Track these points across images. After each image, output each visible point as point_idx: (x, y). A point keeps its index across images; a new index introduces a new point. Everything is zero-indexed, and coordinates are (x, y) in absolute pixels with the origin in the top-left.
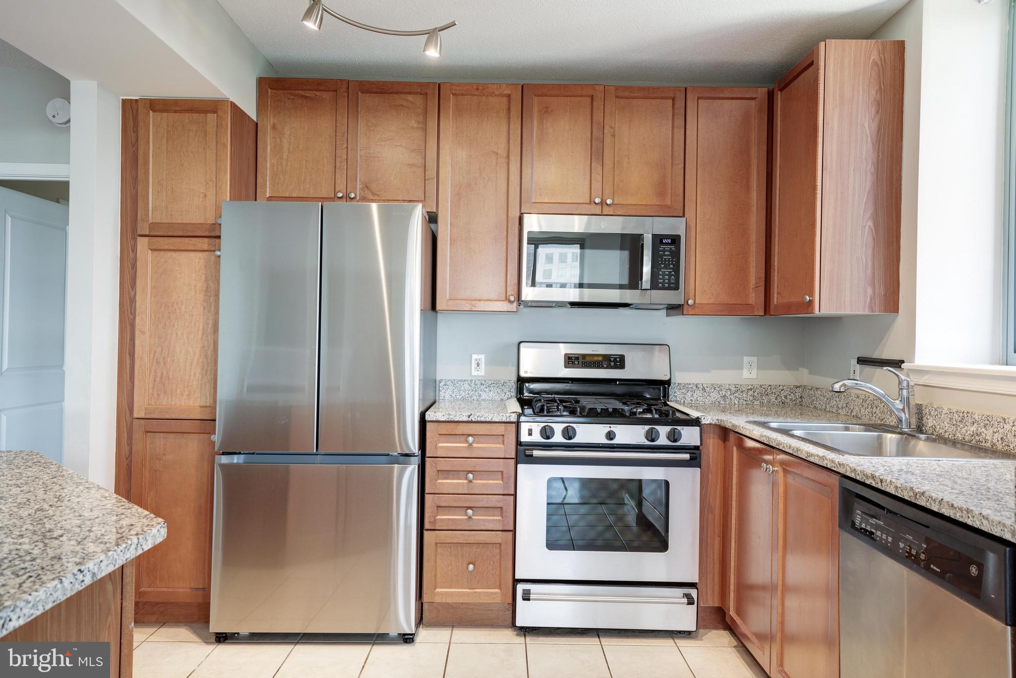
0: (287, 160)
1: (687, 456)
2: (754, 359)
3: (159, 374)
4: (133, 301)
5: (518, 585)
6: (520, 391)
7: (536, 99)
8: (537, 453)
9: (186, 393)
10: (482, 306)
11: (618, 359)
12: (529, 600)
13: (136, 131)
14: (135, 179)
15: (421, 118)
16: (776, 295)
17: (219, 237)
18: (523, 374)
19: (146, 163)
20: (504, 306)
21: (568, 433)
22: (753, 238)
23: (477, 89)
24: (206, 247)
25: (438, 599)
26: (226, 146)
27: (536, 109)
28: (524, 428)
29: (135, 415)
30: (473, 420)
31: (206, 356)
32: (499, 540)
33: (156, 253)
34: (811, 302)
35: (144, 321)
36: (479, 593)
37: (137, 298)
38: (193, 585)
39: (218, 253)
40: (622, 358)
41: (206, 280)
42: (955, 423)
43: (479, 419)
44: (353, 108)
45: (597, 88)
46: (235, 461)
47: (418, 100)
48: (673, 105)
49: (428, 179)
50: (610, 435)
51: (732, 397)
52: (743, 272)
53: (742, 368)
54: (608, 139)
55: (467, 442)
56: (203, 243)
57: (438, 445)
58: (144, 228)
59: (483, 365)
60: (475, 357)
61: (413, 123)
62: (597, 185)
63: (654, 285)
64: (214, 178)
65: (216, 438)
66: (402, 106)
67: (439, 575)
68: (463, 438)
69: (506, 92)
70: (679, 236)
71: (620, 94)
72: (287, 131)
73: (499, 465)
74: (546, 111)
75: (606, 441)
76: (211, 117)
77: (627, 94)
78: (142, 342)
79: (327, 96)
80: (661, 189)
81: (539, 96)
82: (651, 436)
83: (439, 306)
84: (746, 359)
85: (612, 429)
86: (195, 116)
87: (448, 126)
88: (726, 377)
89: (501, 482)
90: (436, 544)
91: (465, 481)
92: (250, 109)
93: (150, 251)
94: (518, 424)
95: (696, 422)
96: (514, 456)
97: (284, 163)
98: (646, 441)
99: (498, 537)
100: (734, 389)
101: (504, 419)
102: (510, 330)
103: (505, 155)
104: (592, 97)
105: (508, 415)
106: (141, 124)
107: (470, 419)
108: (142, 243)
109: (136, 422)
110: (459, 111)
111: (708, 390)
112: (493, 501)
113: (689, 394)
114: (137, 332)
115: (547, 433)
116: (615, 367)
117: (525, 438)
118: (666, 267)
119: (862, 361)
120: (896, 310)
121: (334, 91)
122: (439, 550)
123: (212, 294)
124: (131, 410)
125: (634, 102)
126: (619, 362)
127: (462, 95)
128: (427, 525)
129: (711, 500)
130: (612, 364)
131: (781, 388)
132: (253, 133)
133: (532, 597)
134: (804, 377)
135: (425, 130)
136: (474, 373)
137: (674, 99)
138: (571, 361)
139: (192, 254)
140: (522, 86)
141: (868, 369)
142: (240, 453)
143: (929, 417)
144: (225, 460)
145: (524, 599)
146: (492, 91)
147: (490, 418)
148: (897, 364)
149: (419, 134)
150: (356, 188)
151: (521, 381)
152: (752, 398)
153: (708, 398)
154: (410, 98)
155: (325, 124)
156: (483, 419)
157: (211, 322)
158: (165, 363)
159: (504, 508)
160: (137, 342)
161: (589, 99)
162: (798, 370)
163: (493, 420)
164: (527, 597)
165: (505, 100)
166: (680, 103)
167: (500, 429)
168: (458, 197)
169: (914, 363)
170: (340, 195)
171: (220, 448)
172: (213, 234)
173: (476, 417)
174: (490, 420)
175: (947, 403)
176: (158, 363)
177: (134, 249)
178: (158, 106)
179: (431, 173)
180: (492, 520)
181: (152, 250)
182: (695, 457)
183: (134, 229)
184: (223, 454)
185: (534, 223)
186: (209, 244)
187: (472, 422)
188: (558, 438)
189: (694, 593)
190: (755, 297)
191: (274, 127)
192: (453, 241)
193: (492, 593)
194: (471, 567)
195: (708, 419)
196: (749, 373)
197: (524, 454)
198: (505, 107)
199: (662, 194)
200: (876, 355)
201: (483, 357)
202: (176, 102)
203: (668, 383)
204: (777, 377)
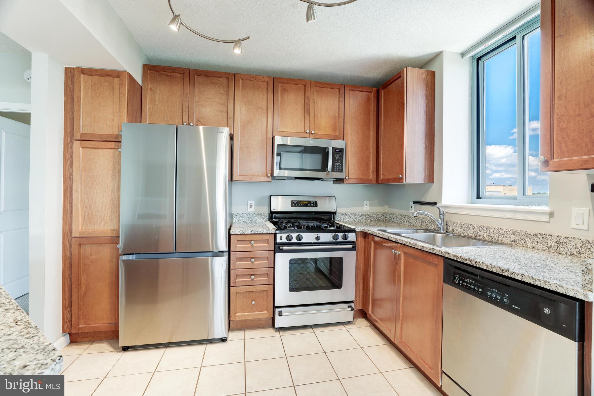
0: (158, 106)
1: (351, 246)
2: (368, 202)
3: (87, 213)
4: (71, 175)
5: (276, 309)
6: (271, 218)
7: (280, 84)
8: (285, 248)
9: (103, 223)
10: (255, 179)
11: (314, 203)
12: (282, 316)
13: (73, 84)
14: (72, 110)
15: (226, 89)
16: (381, 175)
17: (120, 142)
18: (272, 210)
19: (79, 101)
20: (265, 179)
21: (299, 238)
22: (371, 151)
23: (253, 78)
24: (113, 147)
25: (237, 319)
26: (125, 95)
27: (280, 89)
28: (279, 236)
29: (73, 236)
30: (254, 233)
31: (114, 204)
32: (266, 289)
33: (84, 150)
34: (402, 178)
35: (77, 186)
36: (257, 314)
37: (74, 173)
38: (109, 322)
39: (120, 150)
40: (316, 202)
41: (114, 164)
42: (464, 228)
43: (257, 233)
44: (192, 82)
45: (307, 81)
46: (131, 258)
47: (225, 81)
48: (339, 92)
49: (229, 118)
50: (318, 238)
51: (360, 218)
52: (368, 164)
53: (363, 206)
54: (312, 104)
55: (251, 243)
56: (112, 145)
57: (236, 246)
58: (77, 136)
59: (253, 207)
60: (249, 202)
61: (222, 91)
62: (307, 125)
63: (333, 170)
64: (118, 111)
65: (120, 246)
66: (217, 83)
67: (238, 307)
68: (249, 242)
69: (266, 80)
70: (343, 149)
71: (317, 85)
72: (158, 92)
73: (266, 254)
74: (284, 90)
75: (316, 241)
76: (117, 80)
77: (320, 85)
78: (77, 197)
79: (179, 75)
80: (334, 127)
81: (281, 83)
82: (336, 237)
83: (234, 179)
84: (365, 202)
85: (318, 235)
86: (108, 78)
87: (239, 93)
88: (357, 210)
89: (267, 262)
90: (236, 292)
91: (250, 262)
92: (138, 78)
93: (81, 148)
94: (275, 235)
95: (353, 231)
96: (273, 250)
97: (156, 107)
98: (333, 240)
99: (266, 288)
100: (360, 215)
101: (269, 232)
102: (266, 190)
103: (266, 109)
104: (305, 85)
105: (270, 230)
106: (76, 80)
107: (252, 233)
108: (76, 144)
109: (74, 239)
110: (244, 87)
111: (350, 215)
112: (264, 271)
113: (343, 217)
114: (74, 192)
115: (289, 238)
116: (313, 206)
117: (279, 241)
118: (338, 162)
119: (415, 203)
120: (433, 182)
121: (182, 73)
122: (238, 295)
123: (117, 172)
124: (71, 233)
125: (323, 89)
126: (315, 204)
127: (246, 80)
128: (232, 284)
129: (359, 264)
130: (312, 205)
131: (378, 214)
132: (139, 91)
133: (283, 314)
134: (386, 209)
135: (228, 95)
136: (249, 210)
137: (339, 90)
138: (294, 204)
139: (105, 150)
140: (274, 78)
141: (419, 206)
142: (134, 254)
143: (450, 226)
144: (125, 258)
145: (279, 316)
146: (260, 79)
147: (262, 232)
148: (434, 204)
149: (224, 97)
150: (193, 121)
151: (272, 213)
152: (367, 218)
153: (350, 218)
154: (221, 79)
155: (177, 89)
156: (258, 233)
157: (116, 186)
158: (90, 208)
159: (269, 274)
160: (74, 197)
161: (303, 87)
162: (384, 206)
163: (263, 233)
165: (266, 84)
166: (342, 91)
167: (267, 237)
168: (243, 127)
169: (442, 203)
170: (185, 124)
171: (122, 252)
172: (117, 140)
173: (255, 232)
174: (262, 233)
175: (459, 220)
176: (86, 208)
177: (72, 147)
178: (85, 71)
179: (231, 115)
180: (264, 280)
181: (82, 148)
182: (354, 246)
183: (72, 136)
184: (124, 255)
185: (278, 140)
186: (115, 145)
187: (253, 234)
188: (294, 240)
189: (352, 305)
190: (372, 176)
191: (151, 89)
192: (241, 148)
193: (264, 313)
194: (253, 302)
195: (359, 229)
196: (366, 208)
197: (278, 248)
198: (266, 87)
199: (335, 130)
200: (422, 200)
201: (253, 203)
202: (97, 70)
203: (335, 213)
204: (378, 209)
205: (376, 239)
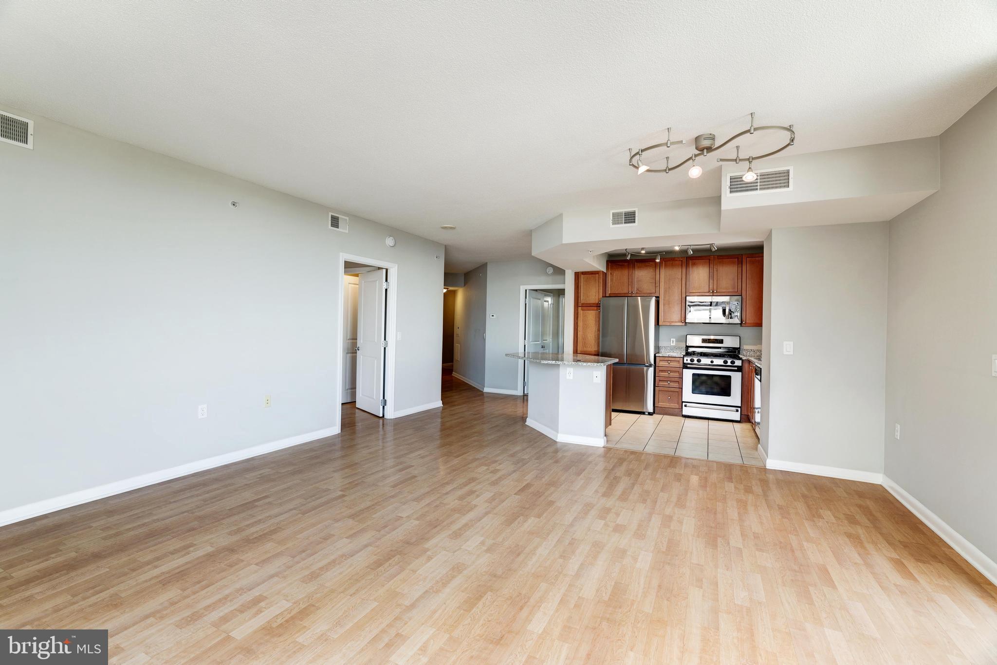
0: (615, 283)
1: (737, 369)
4: (577, 323)
5: (683, 403)
6: (687, 350)
8: (688, 366)
10: (673, 324)
13: (578, 280)
14: (578, 292)
15: (654, 269)
17: (600, 306)
18: (687, 345)
19: (580, 287)
20: (680, 324)
21: (699, 361)
23: (672, 260)
25: (659, 406)
26: (599, 282)
27: (691, 264)
28: (685, 359)
33: (583, 311)
35: (580, 329)
36: (672, 406)
39: (599, 311)
40: (722, 340)
41: (596, 318)
43: (672, 356)
44: (634, 267)
47: (653, 264)
48: (738, 260)
49: (656, 286)
50: (712, 362)
54: (715, 272)
56: (595, 308)
57: (660, 363)
58: (580, 304)
59: (674, 342)
60: (672, 339)
61: (652, 270)
62: (711, 287)
64: (598, 291)
66: (649, 266)
67: (660, 399)
68: (667, 361)
69: (681, 260)
72: (614, 274)
73: (678, 369)
74: (694, 264)
75: (710, 363)
76: (597, 276)
77: (720, 256)
78: (580, 334)
79: (626, 264)
81: (691, 260)
82: (725, 362)
83: (660, 324)
85: (713, 360)
86: (593, 275)
87: (663, 272)
89: (678, 374)
90: (659, 390)
91: (667, 374)
92: (605, 271)
93: (581, 311)
94: (683, 358)
95: (740, 359)
96: (682, 367)
98: (724, 364)
99: (677, 390)
101: (680, 357)
102: (683, 331)
103: (681, 278)
104: (709, 257)
106: (579, 278)
110: (666, 266)
112: (676, 379)
113: (748, 353)
114: (578, 331)
115: (692, 360)
117: (685, 362)
121: (628, 262)
122: (660, 392)
123: (597, 322)
125: (724, 260)
126: (721, 341)
127: (667, 262)
128: (656, 385)
129: (744, 382)
130: (719, 342)
132: (605, 277)
133: (687, 407)
135: (655, 272)
136: (672, 344)
137: (738, 258)
138: (704, 341)
139: (592, 311)
140: (686, 258)
146: (676, 260)
149: (653, 273)
150: (635, 290)
151: (687, 347)
154: (651, 263)
155: (625, 272)
158: (585, 340)
159: (679, 381)
161: (708, 260)
163: (677, 357)
164: (685, 406)
165: (681, 262)
166: (740, 260)
167: (678, 359)
168: (665, 291)
170: (630, 293)
174: (675, 356)
176: (583, 339)
177: (577, 310)
178: (584, 273)
179: (657, 284)
180: (676, 385)
182: (739, 369)
183: (577, 305)
185: (689, 299)
186: (597, 308)
187: (670, 357)
188: (696, 362)
189: (739, 409)
191: (611, 274)
192: (664, 305)
193: (675, 406)
194: (669, 397)
195: (744, 359)
197: (685, 366)
198: (681, 264)
199: (734, 288)
201: (674, 339)
202: (588, 272)
203: (739, 348)
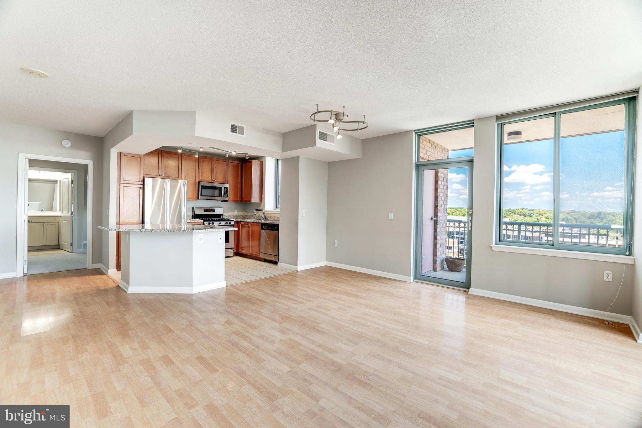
1: (233, 226)
2: (237, 210)
4: (120, 198)
7: (201, 159)
10: (190, 200)
14: (120, 170)
15: (178, 160)
16: (243, 199)
18: (195, 213)
19: (123, 167)
20: (194, 200)
21: (213, 223)
22: (239, 189)
24: (137, 186)
27: (201, 161)
28: (205, 223)
34: (251, 201)
35: (122, 203)
40: (214, 210)
42: (270, 218)
44: (163, 156)
47: (177, 156)
48: (226, 163)
52: (237, 194)
54: (215, 168)
58: (122, 181)
61: (176, 161)
62: (213, 177)
63: (224, 197)
64: (139, 171)
66: (174, 157)
70: (228, 188)
71: (217, 160)
74: (203, 161)
76: (139, 158)
78: (122, 207)
79: (156, 153)
80: (224, 178)
82: (227, 223)
84: (235, 210)
85: (220, 222)
86: (135, 158)
87: (184, 162)
88: (232, 214)
94: (203, 222)
95: (233, 221)
100: (234, 215)
103: (195, 169)
105: (202, 220)
106: (122, 158)
107: (194, 222)
110: (186, 159)
111: (229, 215)
116: (213, 212)
118: (226, 193)
119: (256, 210)
120: (262, 202)
121: (158, 152)
124: (119, 222)
125: (219, 162)
127: (188, 155)
131: (241, 215)
134: (245, 213)
137: (226, 161)
138: (205, 211)
139: (134, 188)
141: (257, 211)
143: (267, 217)
146: (193, 156)
147: (198, 221)
148: (262, 210)
150: (163, 174)
151: (195, 215)
152: (236, 217)
153: (229, 217)
154: (175, 155)
155: (156, 159)
161: (211, 159)
165: (195, 158)
168: (185, 177)
169: (265, 210)
170: (160, 175)
172: (139, 184)
175: (269, 215)
177: (120, 186)
178: (125, 154)
179: (180, 172)
181: (124, 186)
183: (120, 181)
185: (201, 184)
189: (233, 249)
190: (239, 199)
195: (235, 220)
196: (236, 213)
198: (195, 160)
200: (259, 209)
203: (223, 215)
204: (241, 213)
205: (242, 223)
